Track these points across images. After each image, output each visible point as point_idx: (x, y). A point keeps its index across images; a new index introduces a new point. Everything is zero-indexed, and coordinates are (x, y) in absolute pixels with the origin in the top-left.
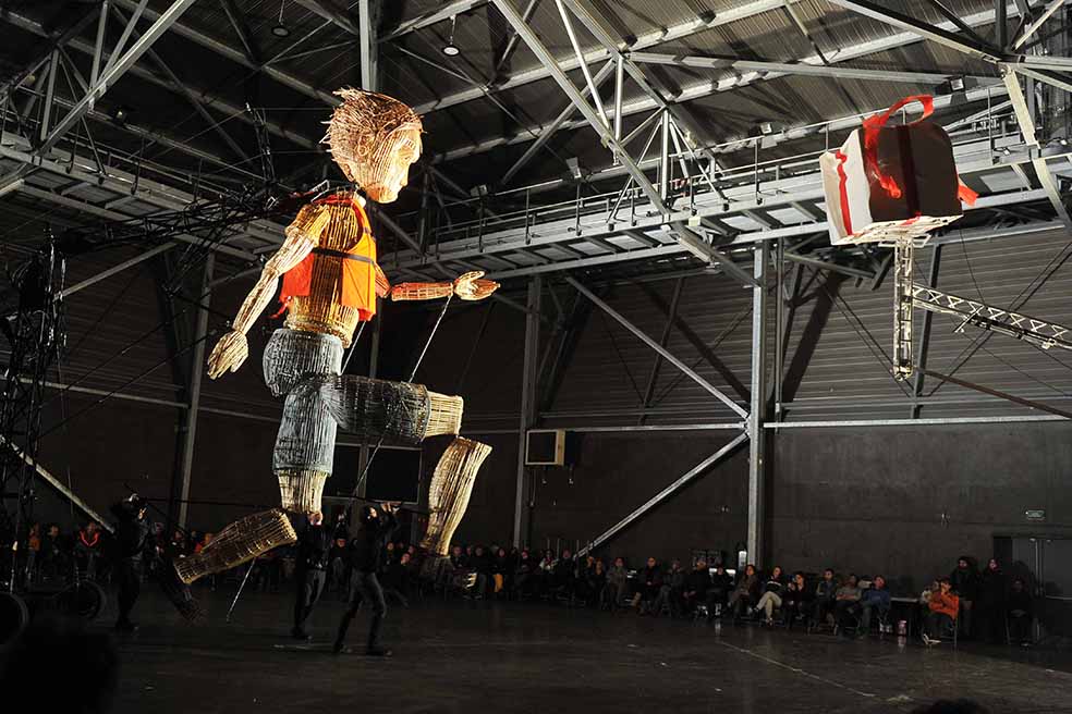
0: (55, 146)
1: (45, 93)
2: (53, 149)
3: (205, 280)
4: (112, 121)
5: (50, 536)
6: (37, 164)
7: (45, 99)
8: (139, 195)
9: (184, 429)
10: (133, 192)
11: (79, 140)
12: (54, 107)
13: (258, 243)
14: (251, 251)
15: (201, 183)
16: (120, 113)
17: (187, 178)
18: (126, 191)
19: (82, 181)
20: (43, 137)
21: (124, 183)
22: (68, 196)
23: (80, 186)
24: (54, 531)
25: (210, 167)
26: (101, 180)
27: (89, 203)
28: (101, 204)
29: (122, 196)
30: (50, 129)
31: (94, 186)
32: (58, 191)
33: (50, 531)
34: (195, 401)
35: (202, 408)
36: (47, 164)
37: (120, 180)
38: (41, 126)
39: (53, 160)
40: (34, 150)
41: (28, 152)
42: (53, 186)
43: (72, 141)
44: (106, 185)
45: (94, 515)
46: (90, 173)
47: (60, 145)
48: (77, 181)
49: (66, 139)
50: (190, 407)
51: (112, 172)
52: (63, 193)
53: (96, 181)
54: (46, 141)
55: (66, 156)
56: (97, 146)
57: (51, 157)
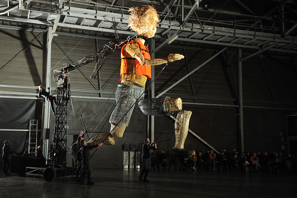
0: (187, 22)
1: (181, 5)
2: (186, 23)
3: (239, 59)
4: (204, 9)
5: (199, 156)
6: (182, 29)
7: (181, 7)
8: (216, 33)
9: (239, 114)
10: (213, 32)
11: (194, 18)
12: (185, 9)
13: (259, 42)
14: (256, 45)
15: (236, 24)
16: (206, 6)
17: (231, 23)
18: (211, 32)
19: (196, 32)
20: (183, 21)
21: (210, 30)
22: (192, 38)
23: (195, 34)
24: (200, 153)
25: (238, 17)
26: (203, 30)
27: (198, 39)
28: (202, 39)
29: (209, 34)
30: (185, 17)
31: (200, 33)
32: (188, 37)
33: (199, 154)
34: (241, 104)
35: (244, 106)
36: (185, 29)
37: (209, 29)
38: (181, 16)
39: (187, 27)
40: (180, 25)
41: (179, 26)
42: (187, 36)
43: (192, 19)
44: (204, 32)
45: (212, 148)
46: (198, 29)
47: (189, 21)
48: (194, 33)
49: (190, 19)
50: (240, 106)
51: (206, 27)
52: (190, 38)
53: (201, 31)
54: (184, 21)
55: (190, 25)
56: (200, 19)
57: (186, 26)
